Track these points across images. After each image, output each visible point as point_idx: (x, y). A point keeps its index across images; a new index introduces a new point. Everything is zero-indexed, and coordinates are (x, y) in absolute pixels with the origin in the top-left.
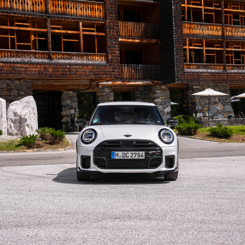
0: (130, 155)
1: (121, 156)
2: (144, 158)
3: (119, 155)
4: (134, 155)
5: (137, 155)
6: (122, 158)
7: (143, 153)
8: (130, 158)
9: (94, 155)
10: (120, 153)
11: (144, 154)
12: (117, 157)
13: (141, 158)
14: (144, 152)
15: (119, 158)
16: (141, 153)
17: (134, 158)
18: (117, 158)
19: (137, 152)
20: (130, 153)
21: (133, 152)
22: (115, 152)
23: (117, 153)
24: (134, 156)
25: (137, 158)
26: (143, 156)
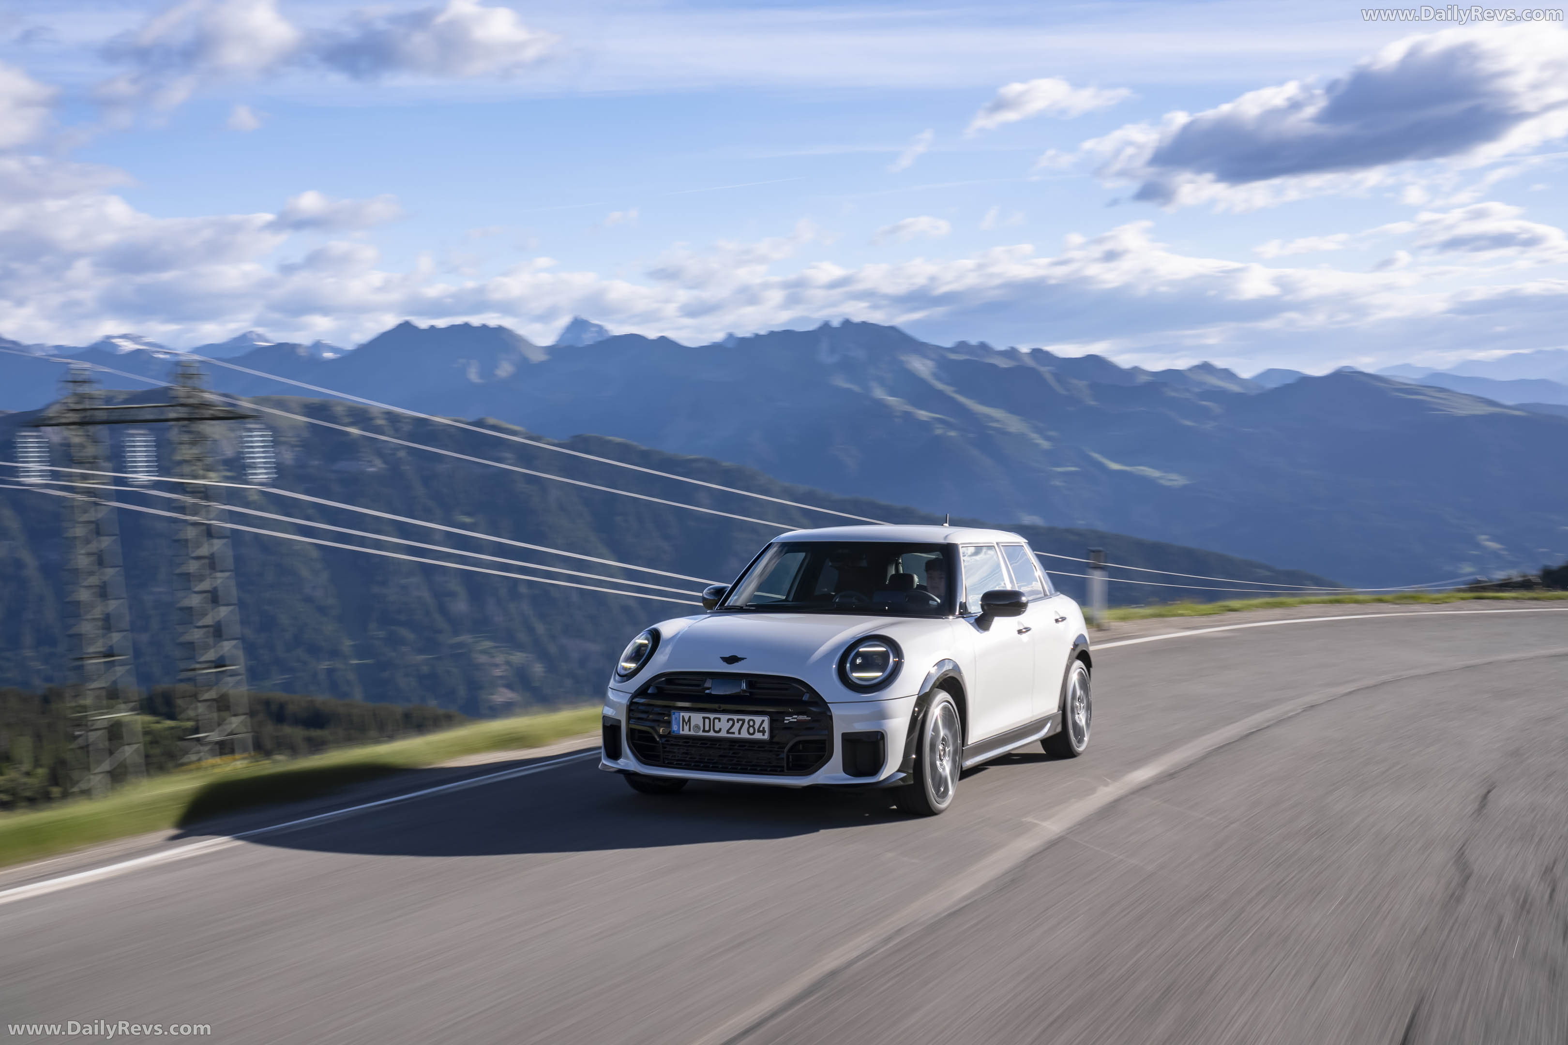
0: (724, 726)
1: (697, 726)
2: (766, 736)
3: (693, 723)
4: (737, 726)
5: (746, 725)
6: (701, 733)
7: (762, 721)
8: (723, 734)
9: (629, 718)
10: (697, 718)
11: (766, 725)
12: (686, 728)
13: (758, 736)
14: (766, 719)
15: (692, 733)
16: (758, 719)
17: (736, 735)
18: (686, 732)
19: (747, 718)
20: (724, 717)
21: (735, 717)
22: (682, 714)
23: (685, 715)
24: (735, 729)
25: (744, 735)
26: (763, 732)
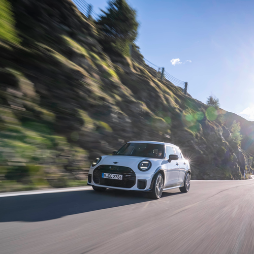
0: (113, 176)
2: (122, 179)
3: (106, 175)
6: (108, 178)
7: (121, 176)
8: (112, 178)
9: (93, 174)
10: (107, 174)
11: (122, 177)
13: (120, 179)
16: (120, 175)
17: (115, 179)
18: (105, 177)
19: (118, 175)
20: (113, 175)
21: (115, 175)
23: (105, 174)
24: (115, 177)
25: (117, 178)
